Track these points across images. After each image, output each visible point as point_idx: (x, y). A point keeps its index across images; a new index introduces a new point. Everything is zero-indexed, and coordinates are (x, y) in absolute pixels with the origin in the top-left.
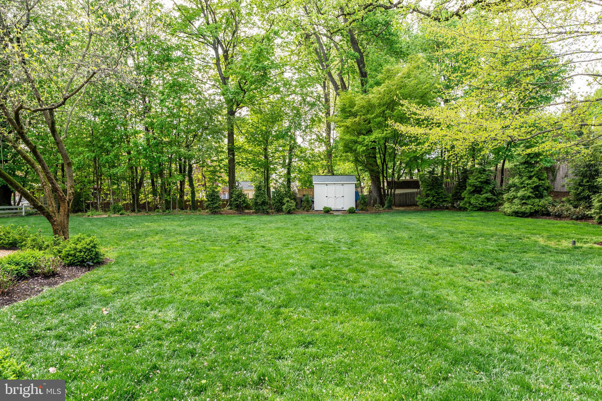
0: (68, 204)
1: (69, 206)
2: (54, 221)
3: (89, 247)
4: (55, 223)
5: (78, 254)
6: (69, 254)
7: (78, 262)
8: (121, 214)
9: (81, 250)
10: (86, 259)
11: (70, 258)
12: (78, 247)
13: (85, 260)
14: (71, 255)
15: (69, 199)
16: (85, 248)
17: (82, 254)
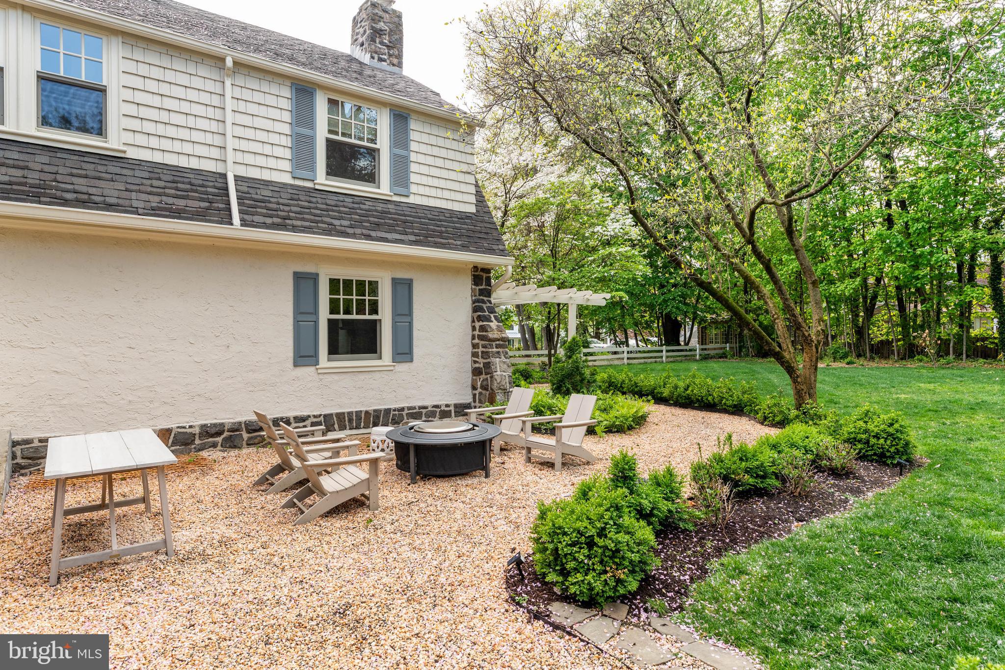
0: (817, 349)
1: (817, 352)
2: (798, 377)
3: (891, 430)
4: (799, 380)
5: (873, 441)
6: (855, 438)
7: (875, 454)
8: (848, 363)
9: (877, 433)
10: (888, 451)
11: (859, 446)
12: (871, 426)
13: (888, 454)
14: (860, 441)
15: (818, 341)
16: (884, 431)
17: (882, 441)
